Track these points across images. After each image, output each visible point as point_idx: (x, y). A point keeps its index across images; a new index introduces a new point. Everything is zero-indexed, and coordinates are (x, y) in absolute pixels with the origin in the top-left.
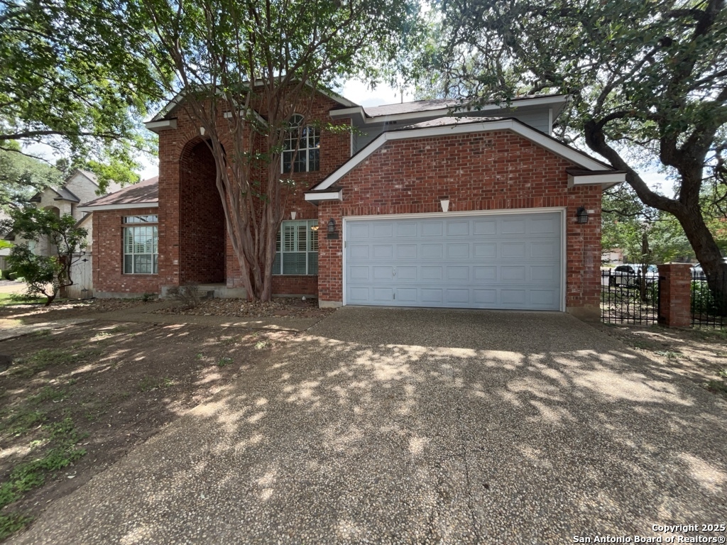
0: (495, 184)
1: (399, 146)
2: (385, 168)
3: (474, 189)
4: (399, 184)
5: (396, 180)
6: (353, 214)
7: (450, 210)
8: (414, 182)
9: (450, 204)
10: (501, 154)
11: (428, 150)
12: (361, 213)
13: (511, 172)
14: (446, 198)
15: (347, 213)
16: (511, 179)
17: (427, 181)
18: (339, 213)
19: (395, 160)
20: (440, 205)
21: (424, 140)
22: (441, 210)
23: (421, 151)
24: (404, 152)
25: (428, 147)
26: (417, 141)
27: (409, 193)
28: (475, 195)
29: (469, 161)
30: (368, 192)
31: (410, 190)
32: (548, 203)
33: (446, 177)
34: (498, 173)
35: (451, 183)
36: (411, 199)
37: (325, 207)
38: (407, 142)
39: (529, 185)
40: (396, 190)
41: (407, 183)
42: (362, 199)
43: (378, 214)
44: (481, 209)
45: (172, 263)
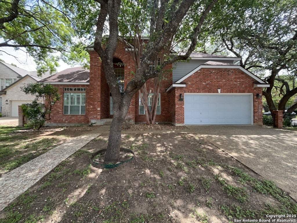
0: (234, 85)
1: (204, 70)
2: (200, 77)
3: (228, 86)
4: (204, 83)
5: (203, 82)
6: (188, 92)
7: (221, 92)
8: (209, 83)
9: (221, 91)
10: (236, 76)
11: (214, 72)
12: (191, 92)
13: (239, 82)
14: (219, 88)
15: (186, 92)
16: (239, 84)
17: (213, 83)
18: (183, 92)
19: (203, 75)
20: (218, 91)
21: (212, 69)
22: (218, 93)
23: (211, 73)
24: (206, 72)
25: (214, 71)
26: (210, 69)
27: (208, 86)
28: (228, 88)
29: (226, 77)
30: (194, 85)
31: (208, 85)
32: (249, 92)
33: (220, 82)
34: (235, 82)
35: (221, 84)
36: (209, 88)
37: (178, 89)
38: (207, 69)
39: (243, 86)
40: (203, 85)
41: (207, 83)
42: (191, 87)
43: (197, 93)
44: (230, 93)
45: (97, 110)
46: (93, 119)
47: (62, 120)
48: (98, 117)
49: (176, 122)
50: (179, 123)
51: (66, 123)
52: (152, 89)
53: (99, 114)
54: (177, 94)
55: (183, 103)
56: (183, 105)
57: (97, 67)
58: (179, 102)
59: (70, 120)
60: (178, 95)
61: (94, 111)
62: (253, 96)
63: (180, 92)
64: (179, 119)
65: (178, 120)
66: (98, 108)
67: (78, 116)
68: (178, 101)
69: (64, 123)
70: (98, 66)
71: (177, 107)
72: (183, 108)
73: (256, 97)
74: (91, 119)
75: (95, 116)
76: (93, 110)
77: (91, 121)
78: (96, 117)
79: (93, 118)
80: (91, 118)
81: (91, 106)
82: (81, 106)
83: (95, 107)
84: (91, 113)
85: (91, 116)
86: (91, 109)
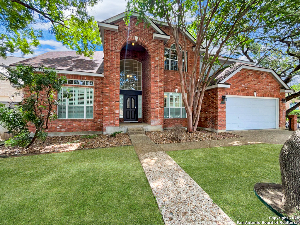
0: (267, 89)
1: (243, 71)
2: (240, 78)
3: (262, 90)
4: (243, 85)
5: (243, 83)
6: (230, 94)
7: (257, 96)
8: (247, 85)
9: (257, 94)
10: (268, 80)
11: (251, 74)
12: (232, 94)
13: (270, 86)
14: (255, 92)
15: (228, 94)
16: (270, 88)
17: (251, 85)
18: (225, 93)
19: (242, 76)
20: (254, 94)
21: (251, 71)
22: (254, 96)
23: (249, 74)
24: (245, 73)
25: (251, 73)
26: (248, 70)
27: (246, 89)
28: (262, 92)
29: (261, 80)
30: (234, 86)
31: (246, 87)
32: (277, 97)
33: (256, 85)
34: (267, 86)
35: (257, 87)
36: (247, 91)
37: (220, 90)
38: (246, 70)
39: (273, 90)
40: (243, 87)
41: (246, 85)
42: (232, 89)
43: (237, 95)
44: (263, 97)
45: (114, 112)
46: (109, 125)
47: (56, 127)
48: (117, 123)
49: (219, 128)
50: (221, 129)
51: (62, 131)
52: (179, 88)
53: (117, 119)
54: (219, 95)
55: (225, 106)
56: (225, 109)
57: (115, 54)
58: (221, 106)
59: (69, 127)
60: (220, 97)
61: (110, 114)
62: (279, 101)
63: (222, 93)
64: (221, 124)
65: (220, 126)
66: (116, 110)
67: (83, 122)
68: (220, 103)
69: (58, 131)
70: (116, 52)
71: (220, 111)
72: (224, 111)
73: (281, 102)
74: (106, 125)
75: (112, 122)
76: (108, 113)
77: (105, 128)
78: (114, 123)
79: (108, 123)
80: (106, 123)
81: (107, 108)
82: (86, 107)
83: (112, 108)
84: (106, 116)
85: (106, 122)
86: (106, 111)
